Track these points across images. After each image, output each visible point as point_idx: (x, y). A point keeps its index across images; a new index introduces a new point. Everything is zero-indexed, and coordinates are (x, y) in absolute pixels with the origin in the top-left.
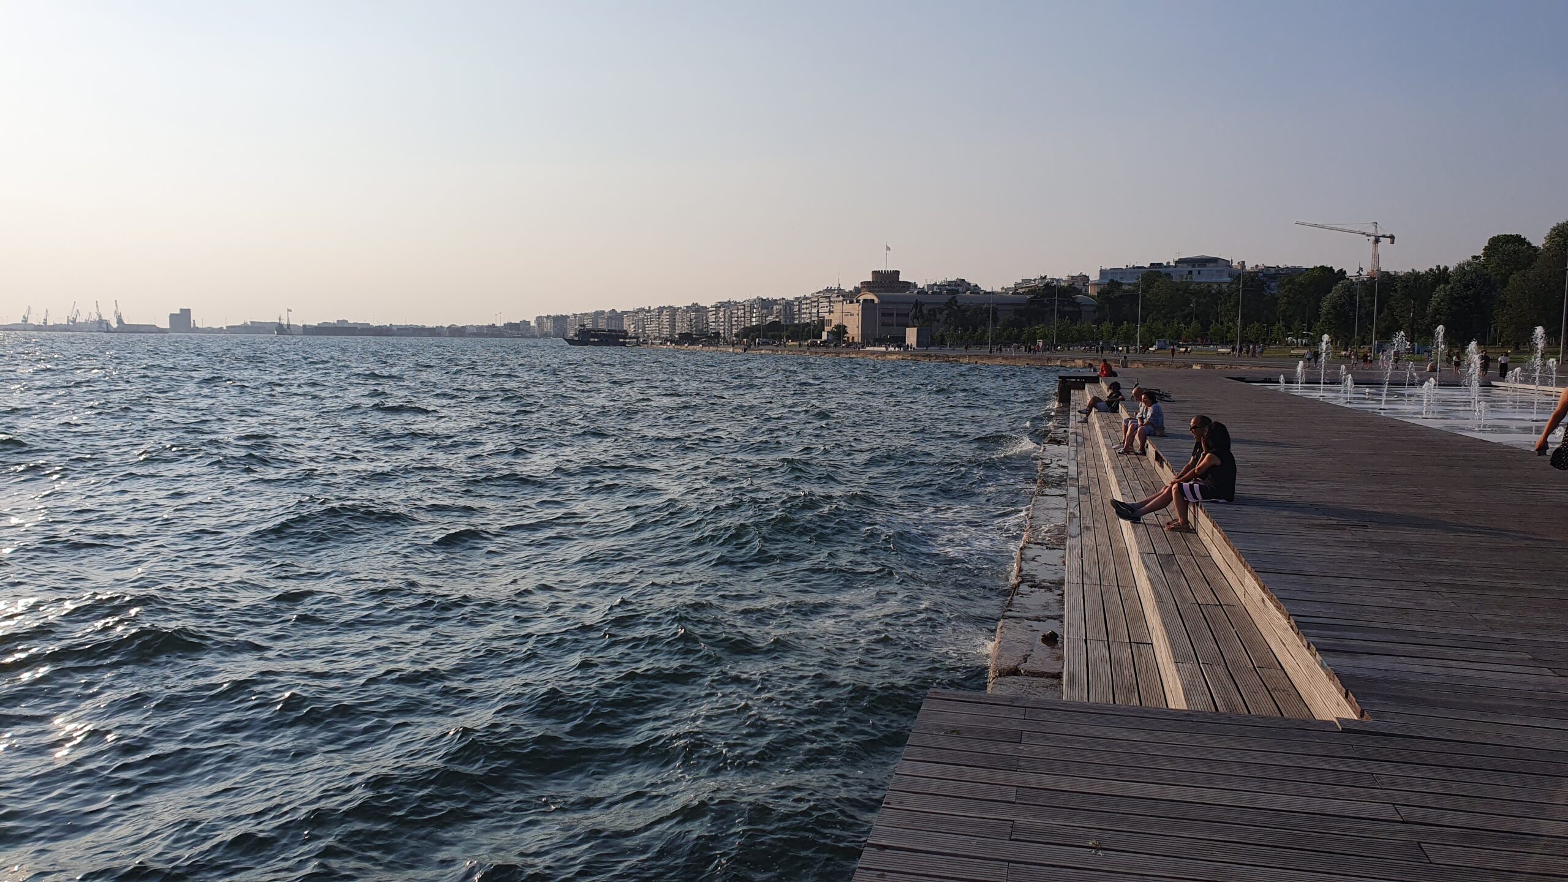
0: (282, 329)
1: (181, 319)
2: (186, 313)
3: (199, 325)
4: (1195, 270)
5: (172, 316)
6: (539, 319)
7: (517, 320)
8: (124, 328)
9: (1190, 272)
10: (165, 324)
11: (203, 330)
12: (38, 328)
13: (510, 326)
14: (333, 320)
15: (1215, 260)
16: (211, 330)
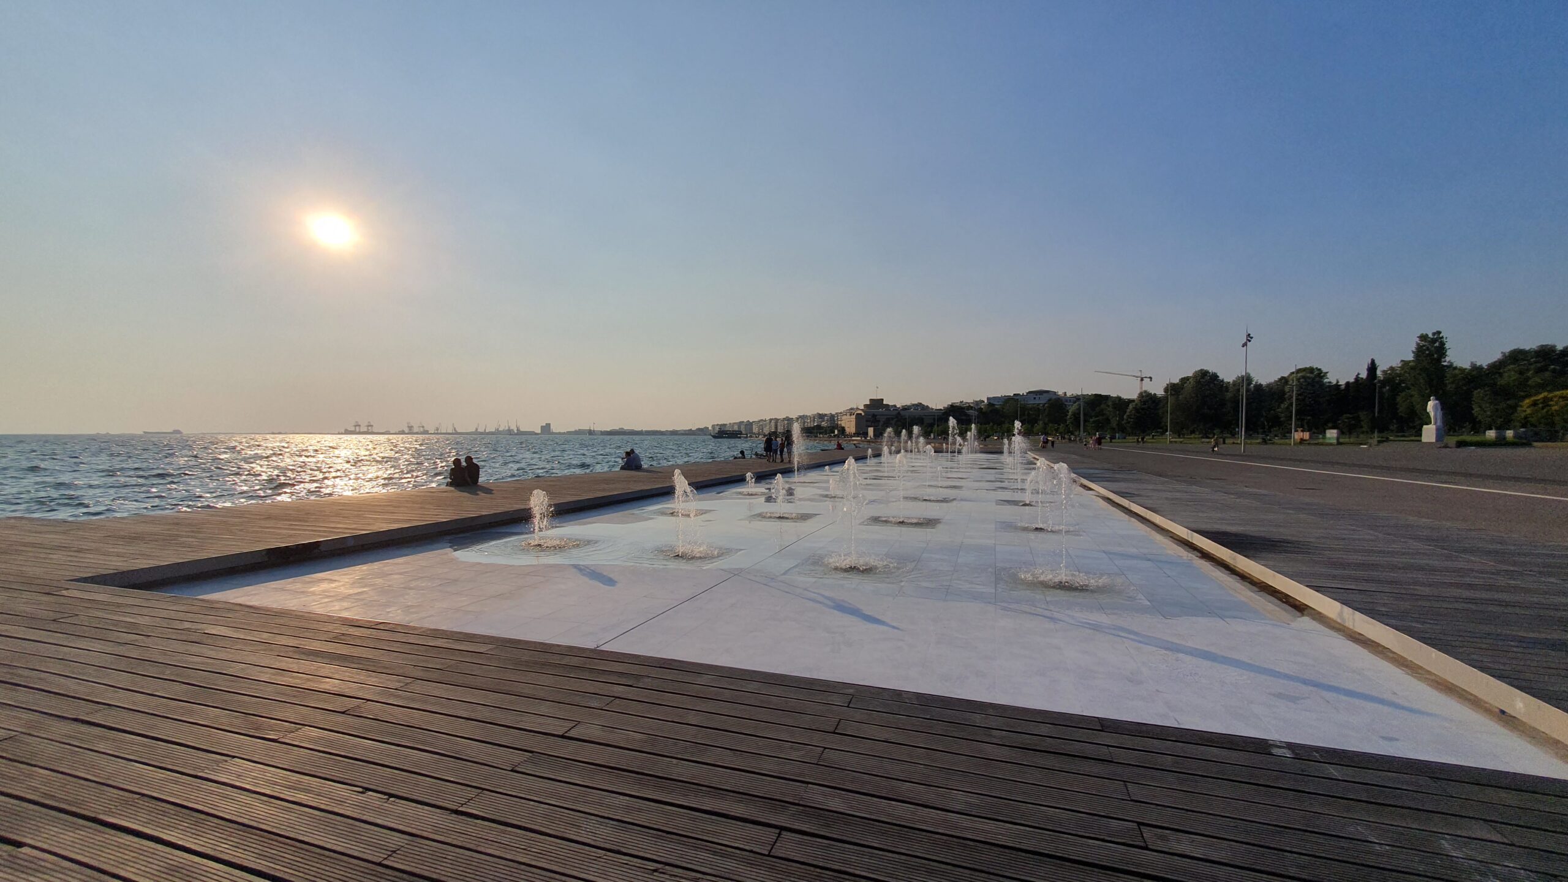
0: (591, 432)
1: (546, 428)
2: (548, 425)
3: (554, 431)
4: (1037, 397)
5: (542, 427)
6: (713, 426)
7: (702, 427)
8: (520, 433)
9: (1035, 398)
10: (539, 431)
11: (556, 433)
12: (481, 433)
13: (699, 429)
14: (617, 428)
15: (1047, 392)
16: (560, 433)
